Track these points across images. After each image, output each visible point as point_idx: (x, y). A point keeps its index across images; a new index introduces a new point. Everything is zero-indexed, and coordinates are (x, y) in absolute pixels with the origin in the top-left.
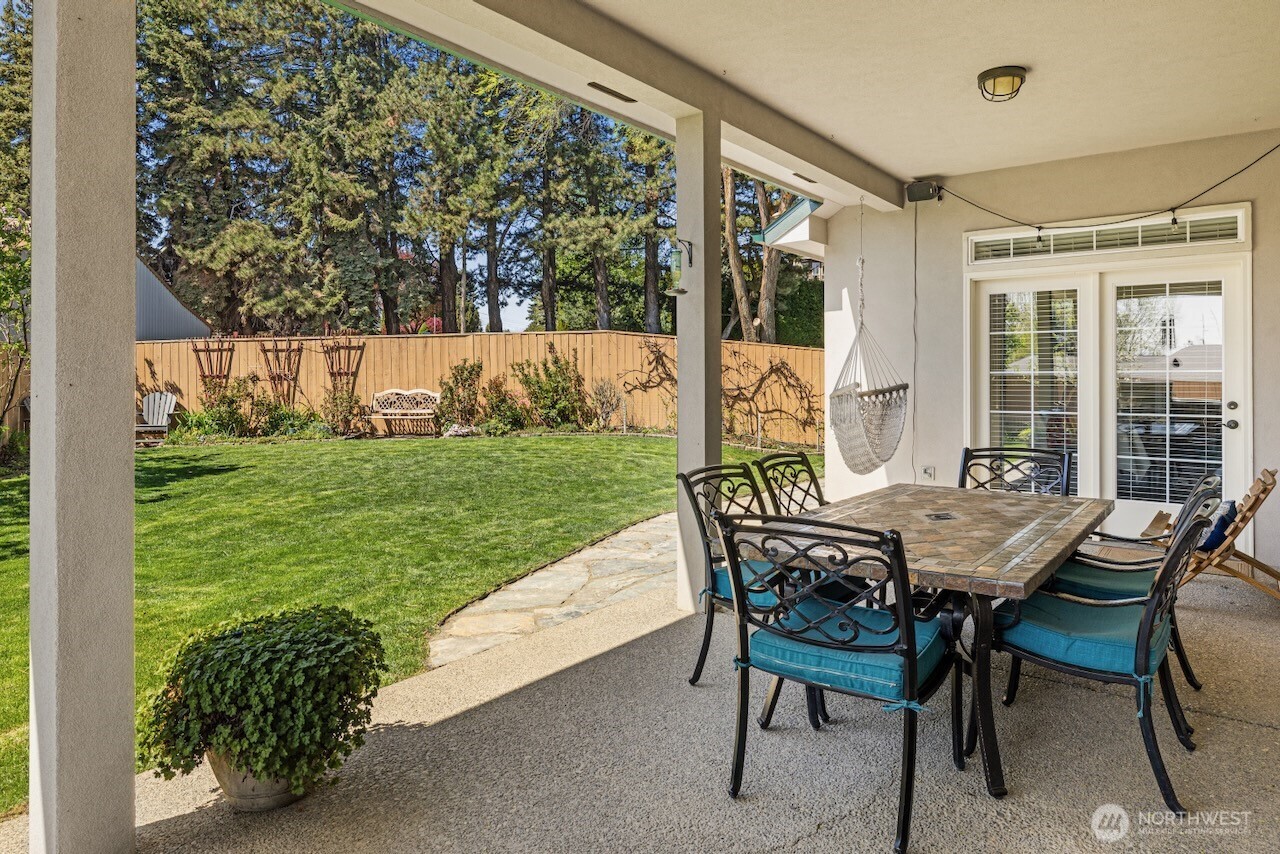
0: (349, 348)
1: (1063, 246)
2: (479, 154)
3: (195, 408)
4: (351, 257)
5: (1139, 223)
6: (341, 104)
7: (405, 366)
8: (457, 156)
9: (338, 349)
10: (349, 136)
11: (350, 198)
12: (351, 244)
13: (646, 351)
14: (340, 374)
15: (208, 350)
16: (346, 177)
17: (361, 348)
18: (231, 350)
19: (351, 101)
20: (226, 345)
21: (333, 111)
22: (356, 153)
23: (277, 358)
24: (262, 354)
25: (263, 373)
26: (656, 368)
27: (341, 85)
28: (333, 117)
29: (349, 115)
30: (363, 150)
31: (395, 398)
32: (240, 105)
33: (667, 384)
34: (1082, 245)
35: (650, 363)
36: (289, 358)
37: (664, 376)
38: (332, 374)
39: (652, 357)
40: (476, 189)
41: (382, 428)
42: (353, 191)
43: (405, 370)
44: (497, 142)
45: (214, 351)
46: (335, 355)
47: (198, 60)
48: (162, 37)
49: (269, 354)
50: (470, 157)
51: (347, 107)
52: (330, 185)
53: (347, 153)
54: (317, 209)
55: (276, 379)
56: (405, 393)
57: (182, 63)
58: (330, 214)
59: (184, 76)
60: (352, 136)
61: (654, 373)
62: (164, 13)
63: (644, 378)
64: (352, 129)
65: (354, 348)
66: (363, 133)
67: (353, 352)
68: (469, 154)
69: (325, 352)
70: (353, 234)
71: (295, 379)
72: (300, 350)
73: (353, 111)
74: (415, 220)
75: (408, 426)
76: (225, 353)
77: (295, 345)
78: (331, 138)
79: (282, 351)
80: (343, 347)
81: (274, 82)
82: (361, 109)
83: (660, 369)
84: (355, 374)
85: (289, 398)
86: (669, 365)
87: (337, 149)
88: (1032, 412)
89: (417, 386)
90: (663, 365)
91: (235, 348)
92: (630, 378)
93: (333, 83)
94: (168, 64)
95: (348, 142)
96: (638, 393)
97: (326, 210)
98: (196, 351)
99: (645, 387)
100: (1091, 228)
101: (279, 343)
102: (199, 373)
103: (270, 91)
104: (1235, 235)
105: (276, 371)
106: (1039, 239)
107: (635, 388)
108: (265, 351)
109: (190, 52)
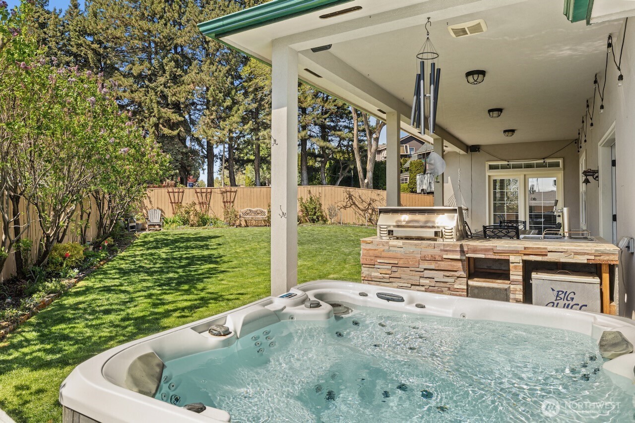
0: (231, 192)
1: (515, 167)
2: (233, 102)
3: (169, 215)
4: (171, 148)
5: (535, 162)
6: (166, 76)
7: (253, 199)
8: (223, 103)
9: (227, 192)
10: (170, 91)
11: (172, 121)
12: (171, 142)
13: (345, 194)
14: (227, 202)
15: (173, 192)
16: (169, 110)
17: (236, 192)
18: (183, 192)
19: (170, 75)
20: (181, 190)
21: (162, 80)
22: (173, 99)
23: (202, 195)
24: (196, 194)
25: (197, 202)
26: (349, 200)
27: (167, 68)
28: (162, 82)
29: (169, 81)
30: (177, 98)
31: (249, 212)
32: (116, 75)
33: (353, 206)
34: (520, 167)
35: (347, 199)
36: (206, 196)
37: (352, 203)
38: (224, 202)
39: (348, 196)
40: (233, 119)
41: (243, 223)
42: (174, 118)
43: (253, 201)
44: (239, 96)
45: (176, 192)
46: (225, 195)
47: (96, 53)
48: (79, 42)
49: (198, 194)
50: (229, 104)
51: (168, 78)
52: (163, 114)
53: (169, 99)
54: (156, 125)
55: (201, 204)
56: (253, 210)
57: (90, 55)
58: (163, 128)
59: (90, 60)
60: (171, 91)
61: (348, 202)
62: (79, 30)
63: (345, 204)
64: (172, 88)
65: (233, 192)
66: (176, 90)
67: (232, 193)
68: (228, 102)
69: (222, 193)
70: (172, 138)
71: (209, 204)
72: (211, 192)
73: (171, 79)
74: (206, 132)
75: (254, 223)
76: (180, 194)
77: (209, 190)
78: (162, 92)
79: (204, 193)
80: (228, 191)
81: (134, 65)
82: (175, 79)
83: (351, 201)
84: (233, 202)
85: (207, 211)
86: (354, 199)
87: (164, 97)
88: (506, 213)
89: (257, 207)
90: (352, 199)
91: (185, 191)
92: (339, 204)
93: (162, 67)
94: (82, 54)
95: (170, 94)
96: (342, 210)
97: (160, 126)
98: (169, 192)
99: (345, 207)
100: (523, 162)
101: (202, 189)
102: (170, 201)
103: (131, 69)
104: (559, 166)
105: (201, 201)
106: (508, 165)
107: (341, 208)
108: (197, 193)
109: (93, 49)
